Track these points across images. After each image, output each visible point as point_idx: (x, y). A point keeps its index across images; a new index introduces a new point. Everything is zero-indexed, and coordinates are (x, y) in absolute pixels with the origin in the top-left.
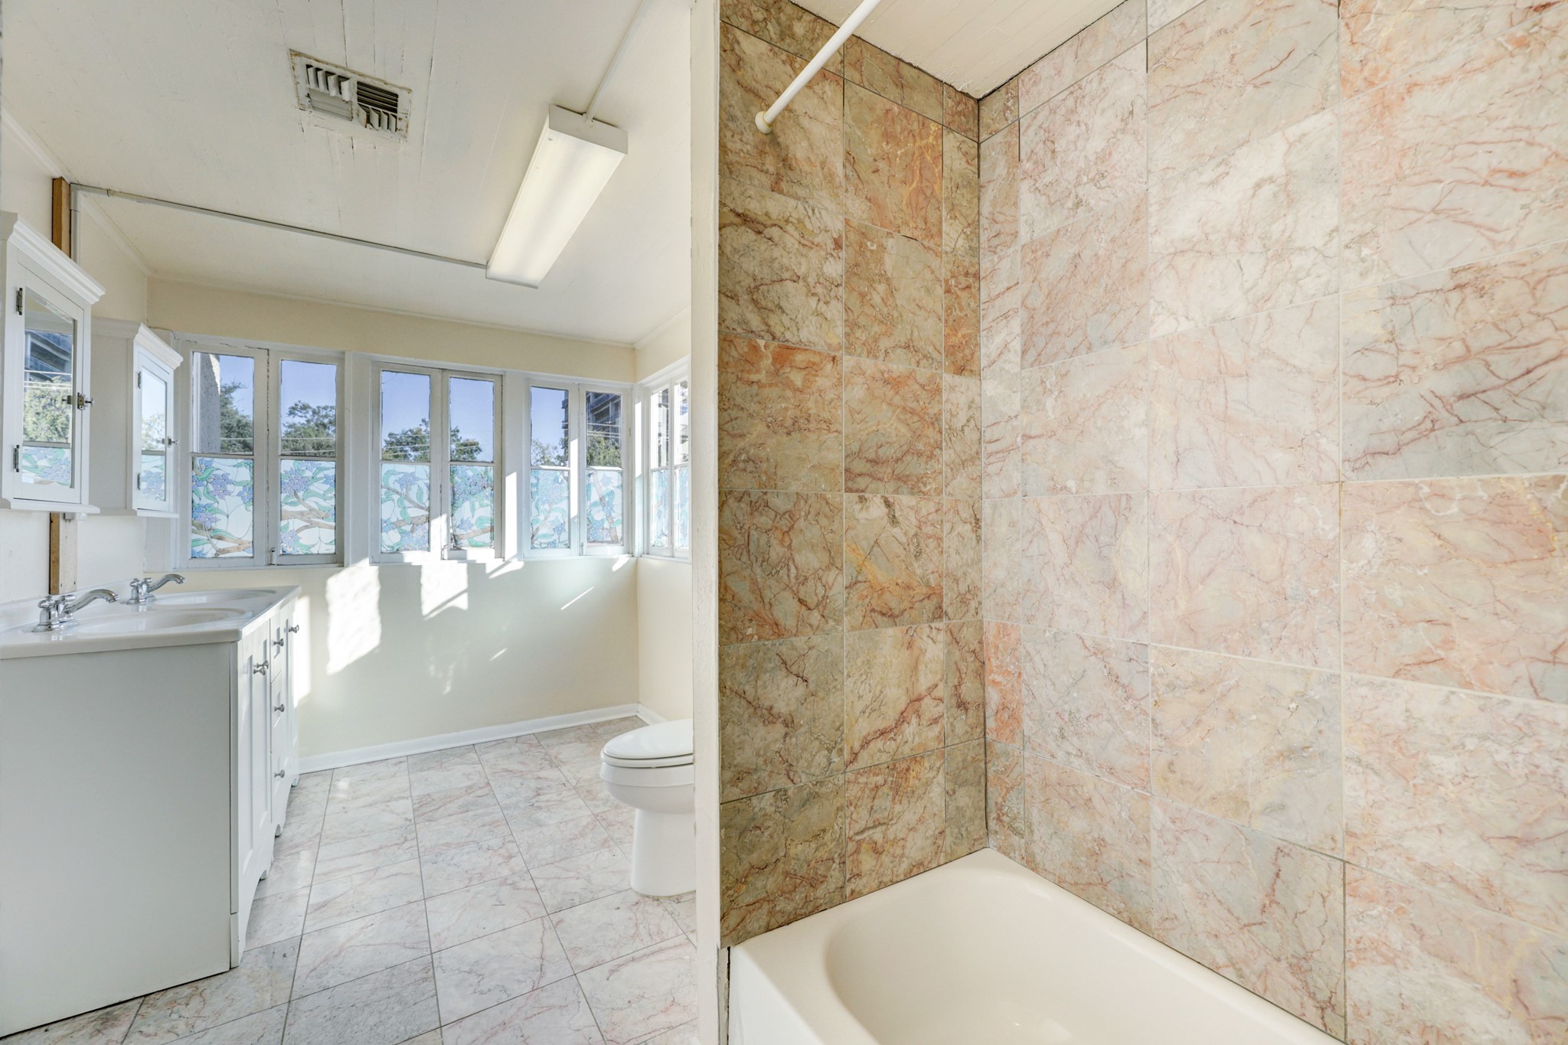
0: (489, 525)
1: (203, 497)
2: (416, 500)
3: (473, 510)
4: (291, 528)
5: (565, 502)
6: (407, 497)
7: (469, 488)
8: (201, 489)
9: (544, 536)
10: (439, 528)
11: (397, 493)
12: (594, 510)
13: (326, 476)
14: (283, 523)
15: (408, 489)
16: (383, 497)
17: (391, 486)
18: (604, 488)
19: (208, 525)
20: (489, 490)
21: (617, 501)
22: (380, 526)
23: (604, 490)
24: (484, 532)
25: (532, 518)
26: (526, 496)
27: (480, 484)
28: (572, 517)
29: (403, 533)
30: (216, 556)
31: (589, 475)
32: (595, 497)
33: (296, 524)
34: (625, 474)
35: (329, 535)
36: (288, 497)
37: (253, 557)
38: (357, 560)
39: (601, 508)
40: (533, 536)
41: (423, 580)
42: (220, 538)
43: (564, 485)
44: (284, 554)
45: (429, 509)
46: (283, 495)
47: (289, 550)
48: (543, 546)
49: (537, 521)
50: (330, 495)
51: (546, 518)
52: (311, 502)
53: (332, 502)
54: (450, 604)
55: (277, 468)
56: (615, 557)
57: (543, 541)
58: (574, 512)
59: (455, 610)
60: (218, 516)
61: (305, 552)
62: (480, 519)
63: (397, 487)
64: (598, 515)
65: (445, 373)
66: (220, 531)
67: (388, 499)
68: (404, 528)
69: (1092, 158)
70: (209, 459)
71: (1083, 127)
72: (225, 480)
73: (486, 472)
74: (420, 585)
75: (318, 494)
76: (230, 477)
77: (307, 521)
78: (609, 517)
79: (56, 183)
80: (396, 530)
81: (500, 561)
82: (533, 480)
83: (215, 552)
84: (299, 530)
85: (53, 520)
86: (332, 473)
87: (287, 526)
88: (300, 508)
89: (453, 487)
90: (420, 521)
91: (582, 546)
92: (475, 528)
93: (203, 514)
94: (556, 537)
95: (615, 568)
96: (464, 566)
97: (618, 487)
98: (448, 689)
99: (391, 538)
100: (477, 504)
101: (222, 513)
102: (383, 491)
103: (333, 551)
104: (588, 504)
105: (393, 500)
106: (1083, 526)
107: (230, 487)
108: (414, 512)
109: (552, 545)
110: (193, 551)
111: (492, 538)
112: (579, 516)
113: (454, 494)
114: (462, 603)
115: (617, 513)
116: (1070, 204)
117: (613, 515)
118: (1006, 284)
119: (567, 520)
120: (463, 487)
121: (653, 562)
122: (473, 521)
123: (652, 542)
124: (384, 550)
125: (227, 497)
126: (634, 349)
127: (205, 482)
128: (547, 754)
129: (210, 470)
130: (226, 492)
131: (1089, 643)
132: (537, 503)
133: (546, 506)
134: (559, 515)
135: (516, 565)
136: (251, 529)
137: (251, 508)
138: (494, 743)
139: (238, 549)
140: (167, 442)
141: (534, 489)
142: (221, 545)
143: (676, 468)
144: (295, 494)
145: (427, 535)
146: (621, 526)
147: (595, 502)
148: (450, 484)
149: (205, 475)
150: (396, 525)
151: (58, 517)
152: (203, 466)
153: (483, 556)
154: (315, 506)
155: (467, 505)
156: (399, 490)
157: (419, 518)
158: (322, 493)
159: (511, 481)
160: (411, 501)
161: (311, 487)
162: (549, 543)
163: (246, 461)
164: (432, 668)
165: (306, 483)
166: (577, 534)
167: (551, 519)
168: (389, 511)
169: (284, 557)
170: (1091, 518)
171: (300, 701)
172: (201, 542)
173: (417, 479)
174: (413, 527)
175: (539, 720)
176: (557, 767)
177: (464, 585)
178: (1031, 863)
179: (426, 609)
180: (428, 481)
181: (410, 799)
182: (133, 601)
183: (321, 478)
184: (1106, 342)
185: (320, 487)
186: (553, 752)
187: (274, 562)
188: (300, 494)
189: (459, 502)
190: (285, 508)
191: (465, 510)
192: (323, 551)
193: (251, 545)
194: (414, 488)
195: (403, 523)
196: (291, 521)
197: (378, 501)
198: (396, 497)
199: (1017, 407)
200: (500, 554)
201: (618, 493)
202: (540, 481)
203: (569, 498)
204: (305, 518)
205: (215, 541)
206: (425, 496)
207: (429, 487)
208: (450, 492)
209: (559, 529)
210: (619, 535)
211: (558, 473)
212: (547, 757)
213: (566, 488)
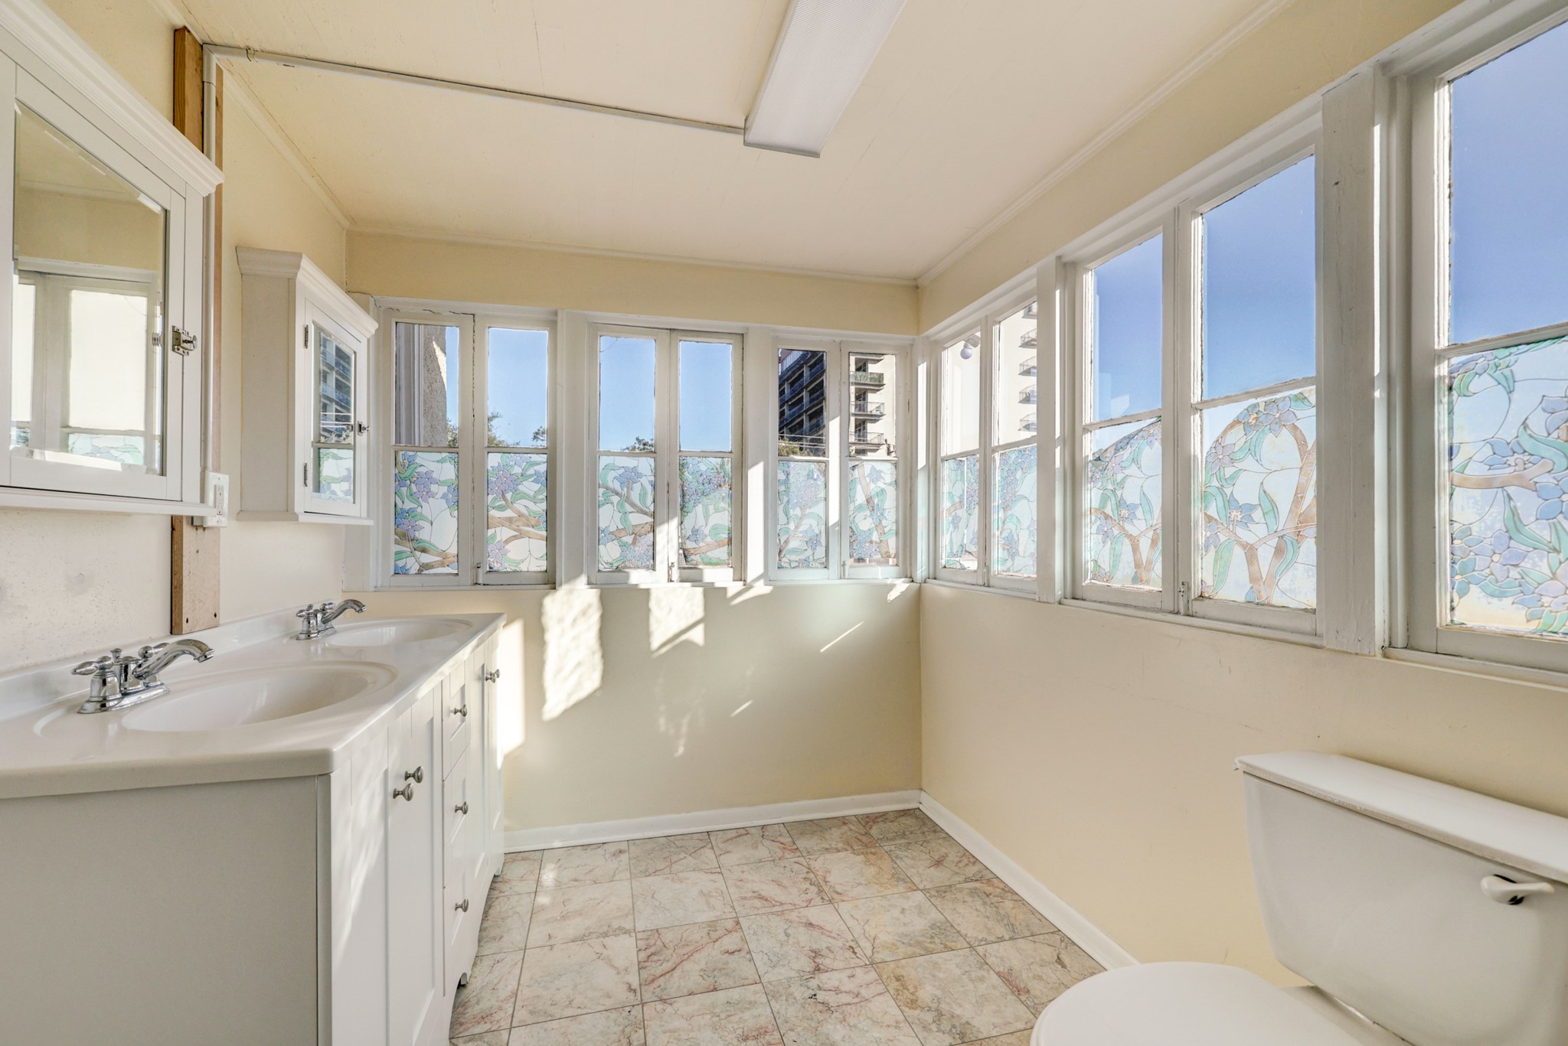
0: (726, 536)
1: (406, 500)
2: (638, 503)
3: (707, 516)
4: (498, 539)
5: (822, 504)
6: (628, 500)
7: (701, 487)
8: (404, 490)
9: (794, 551)
10: (668, 537)
11: (617, 494)
12: (860, 516)
13: (537, 473)
14: (490, 532)
15: (630, 489)
16: (601, 499)
17: (611, 485)
18: (872, 486)
19: (411, 534)
20: (725, 489)
21: (890, 504)
22: (596, 536)
23: (873, 488)
24: (719, 545)
25: (779, 527)
26: (774, 494)
27: (715, 481)
28: (831, 524)
29: (623, 545)
30: (420, 572)
31: (854, 467)
32: (860, 498)
33: (503, 533)
34: (901, 466)
35: (540, 547)
36: (495, 499)
37: (457, 574)
38: (572, 577)
39: (868, 513)
40: (780, 551)
41: (652, 604)
42: (424, 551)
43: (821, 482)
44: (491, 571)
45: (654, 515)
46: (490, 497)
47: (496, 566)
48: (793, 565)
49: (787, 531)
50: (541, 497)
51: (797, 527)
52: (521, 505)
53: (544, 506)
54: (683, 637)
55: (484, 462)
56: (889, 581)
57: (793, 557)
58: (834, 518)
59: (689, 643)
60: (421, 523)
61: (514, 568)
62: (715, 528)
63: (617, 486)
64: (864, 523)
65: (674, 334)
66: (425, 542)
67: (607, 502)
68: (625, 539)
70: (411, 453)
72: (429, 478)
73: (722, 465)
74: (649, 610)
75: (528, 496)
76: (434, 475)
77: (515, 530)
78: (878, 525)
79: (179, 34)
80: (616, 542)
81: (739, 585)
82: (781, 476)
83: (418, 567)
84: (507, 541)
85: (175, 525)
86: (543, 468)
87: (494, 536)
88: (509, 513)
89: (682, 486)
90: (643, 531)
91: (844, 565)
92: (708, 539)
93: (406, 521)
94: (809, 552)
95: (892, 596)
96: (699, 591)
97: (890, 484)
98: (681, 750)
99: (609, 553)
100: (711, 508)
101: (424, 518)
102: (601, 491)
103: (544, 568)
104: (852, 507)
105: (612, 503)
107: (434, 488)
108: (637, 519)
109: (805, 564)
110: (395, 565)
111: (730, 554)
112: (840, 523)
113: (683, 495)
114: (697, 635)
115: (890, 516)
117: (884, 522)
119: (823, 528)
120: (694, 485)
121: (940, 590)
122: (706, 531)
123: (943, 562)
124: (601, 567)
125: (431, 500)
126: (917, 287)
127: (408, 482)
128: (810, 870)
129: (413, 466)
130: (430, 494)
132: (785, 507)
133: (798, 511)
134: (814, 523)
135: (761, 589)
136: (456, 539)
137: (455, 513)
138: (733, 834)
139: (442, 565)
140: (357, 428)
141: (782, 488)
142: (426, 558)
143: (994, 450)
144: (503, 495)
145: (651, 548)
146: (894, 538)
147: (860, 506)
148: (679, 482)
149: (408, 473)
150: (616, 536)
151: (181, 522)
152: (406, 461)
153: (720, 576)
154: (524, 511)
155: (699, 508)
156: (619, 490)
157: (642, 526)
158: (532, 494)
159: (755, 476)
160: (633, 505)
161: (520, 487)
162: (799, 562)
163: (450, 455)
164: (662, 721)
165: (515, 481)
166: (837, 549)
167: (803, 528)
168: (608, 517)
169: (490, 575)
171: (506, 757)
172: (404, 555)
173: (639, 475)
174: (635, 539)
175: (788, 804)
176: (831, 901)
177: (699, 613)
179: (656, 641)
180: (652, 478)
181: (633, 934)
182: (303, 636)
183: (531, 476)
185: (531, 487)
186: (818, 864)
187: (480, 581)
188: (509, 496)
189: (690, 505)
190: (493, 513)
191: (697, 515)
192: (533, 568)
193: (455, 559)
194: (637, 487)
195: (623, 533)
196: (498, 529)
197: (595, 506)
198: (615, 499)
200: (740, 575)
201: (891, 492)
202: (791, 477)
203: (826, 499)
204: (514, 526)
205: (418, 553)
206: (650, 498)
207: (654, 487)
208: (679, 493)
209: (813, 542)
210: (893, 551)
211: (813, 466)
212: (811, 876)
213: (823, 486)
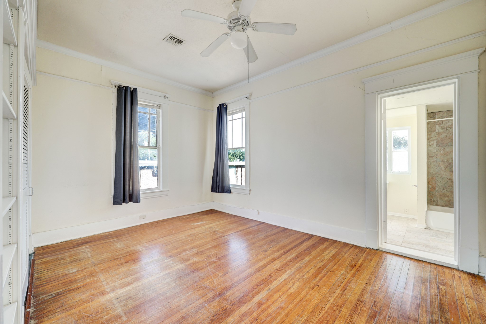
69: (449, 125)
71: (448, 121)
106: (448, 165)
116: (445, 129)
118: (433, 136)
131: (448, 178)
170: (449, 165)
178: (437, 205)
184: (451, 146)
199: (435, 151)
